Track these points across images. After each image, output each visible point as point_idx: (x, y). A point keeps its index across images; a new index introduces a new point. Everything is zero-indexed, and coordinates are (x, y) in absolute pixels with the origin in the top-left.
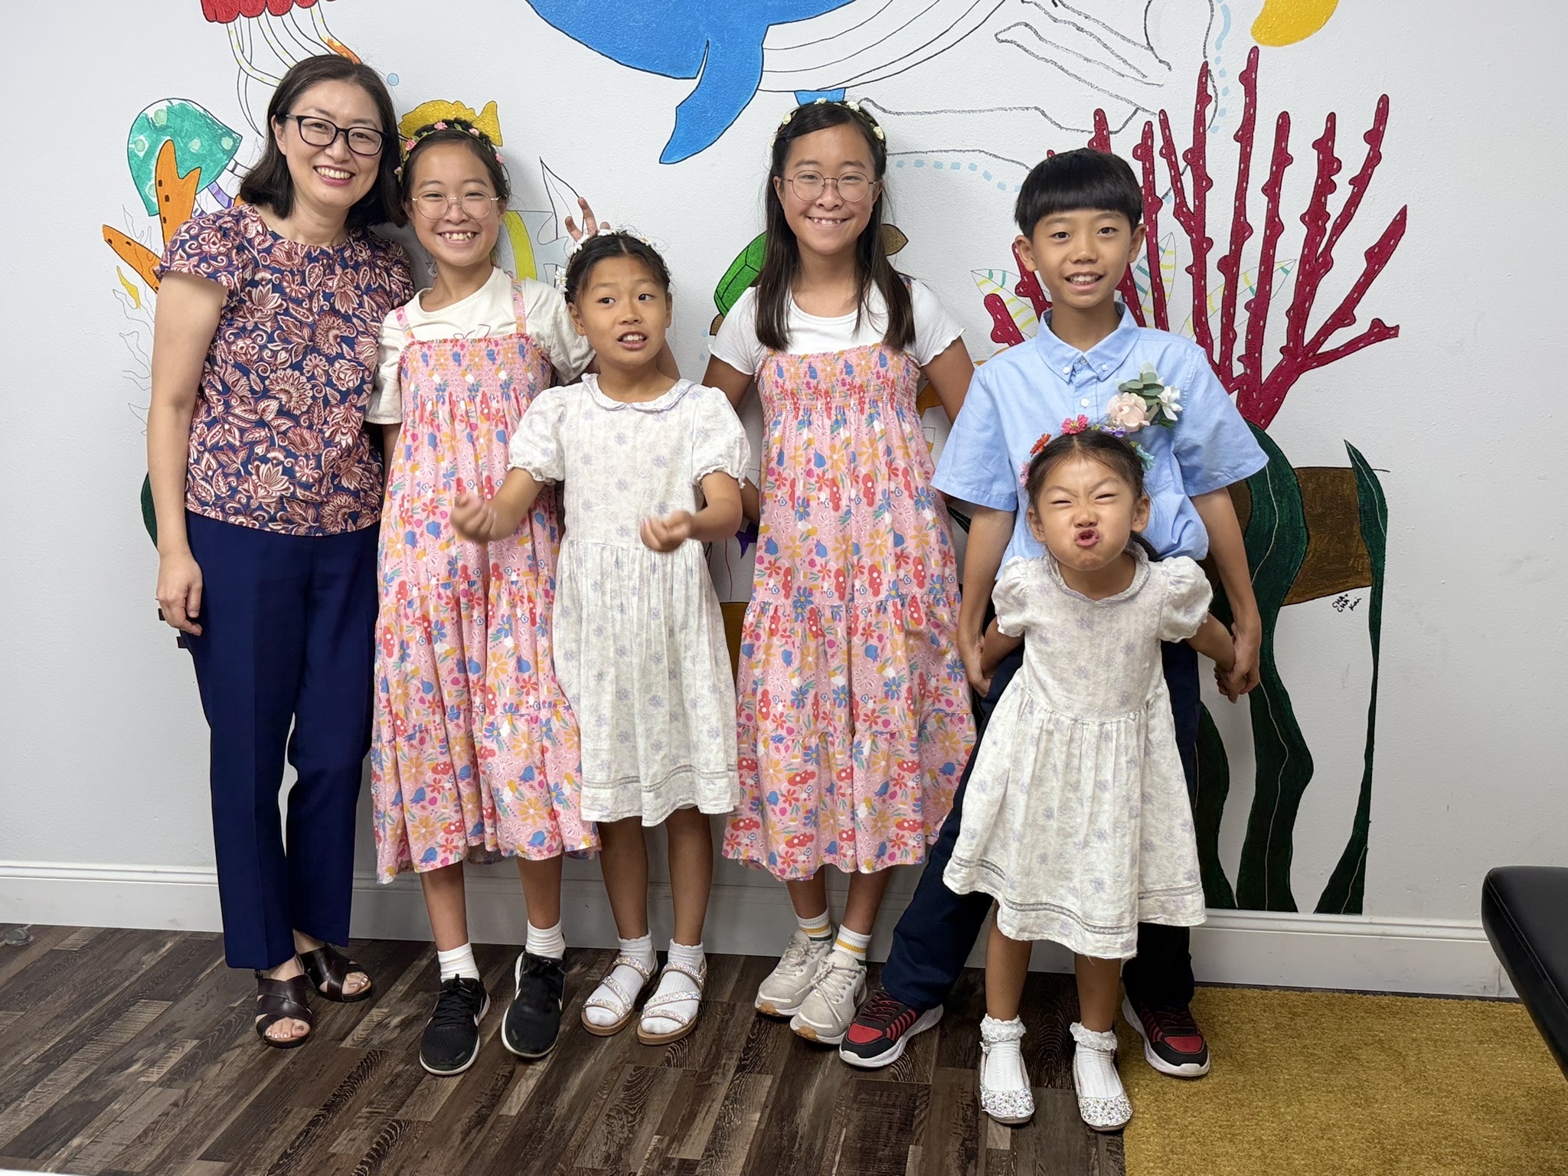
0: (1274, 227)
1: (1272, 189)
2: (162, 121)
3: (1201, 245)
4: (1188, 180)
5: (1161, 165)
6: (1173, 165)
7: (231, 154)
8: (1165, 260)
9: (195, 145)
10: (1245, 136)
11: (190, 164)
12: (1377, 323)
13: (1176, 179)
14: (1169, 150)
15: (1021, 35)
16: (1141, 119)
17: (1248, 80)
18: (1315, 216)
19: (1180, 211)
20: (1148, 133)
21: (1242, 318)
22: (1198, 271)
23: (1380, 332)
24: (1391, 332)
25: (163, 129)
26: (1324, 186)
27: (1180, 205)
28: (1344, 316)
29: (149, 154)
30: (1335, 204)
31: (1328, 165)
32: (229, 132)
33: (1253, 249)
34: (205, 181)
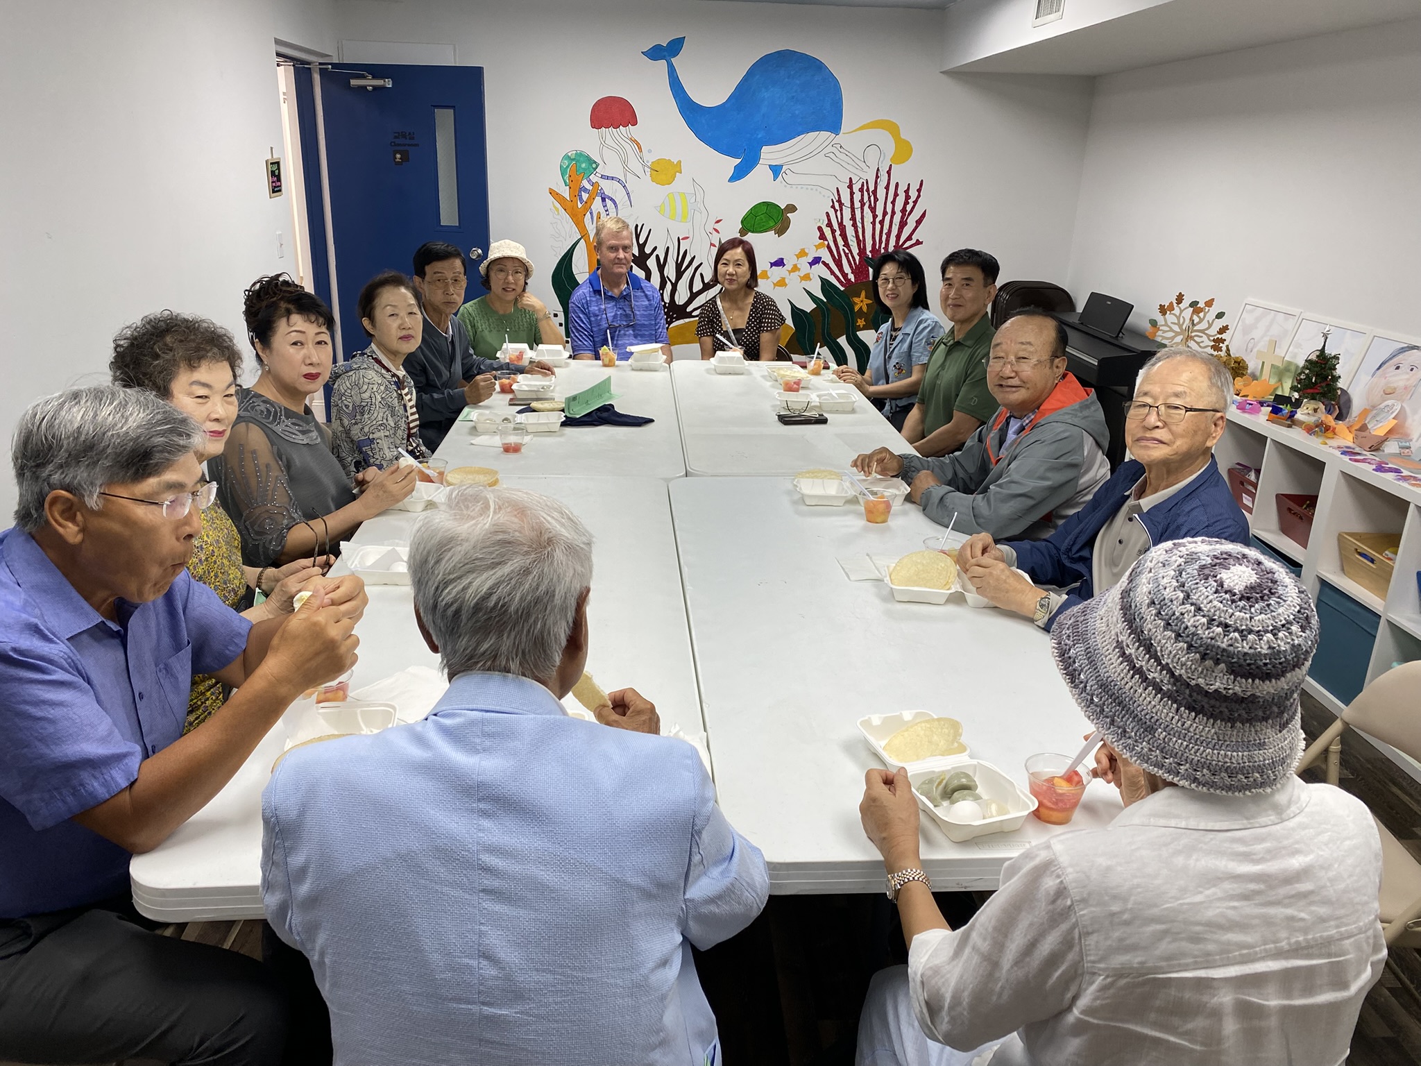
0: (893, 213)
1: (893, 203)
2: (573, 157)
3: (875, 217)
4: (872, 198)
5: (865, 193)
6: (869, 194)
7: (595, 169)
8: (865, 220)
9: (583, 165)
10: (887, 188)
11: (581, 171)
12: (918, 240)
13: (869, 198)
14: (868, 190)
15: (831, 155)
16: (861, 181)
17: (889, 173)
18: (904, 210)
19: (870, 206)
20: (863, 185)
21: (884, 237)
22: (874, 223)
23: (918, 243)
24: (921, 243)
25: (573, 160)
26: (906, 203)
27: (870, 205)
28: (909, 238)
29: (568, 167)
30: (909, 208)
31: (908, 197)
32: (595, 162)
33: (888, 218)
34: (586, 176)
